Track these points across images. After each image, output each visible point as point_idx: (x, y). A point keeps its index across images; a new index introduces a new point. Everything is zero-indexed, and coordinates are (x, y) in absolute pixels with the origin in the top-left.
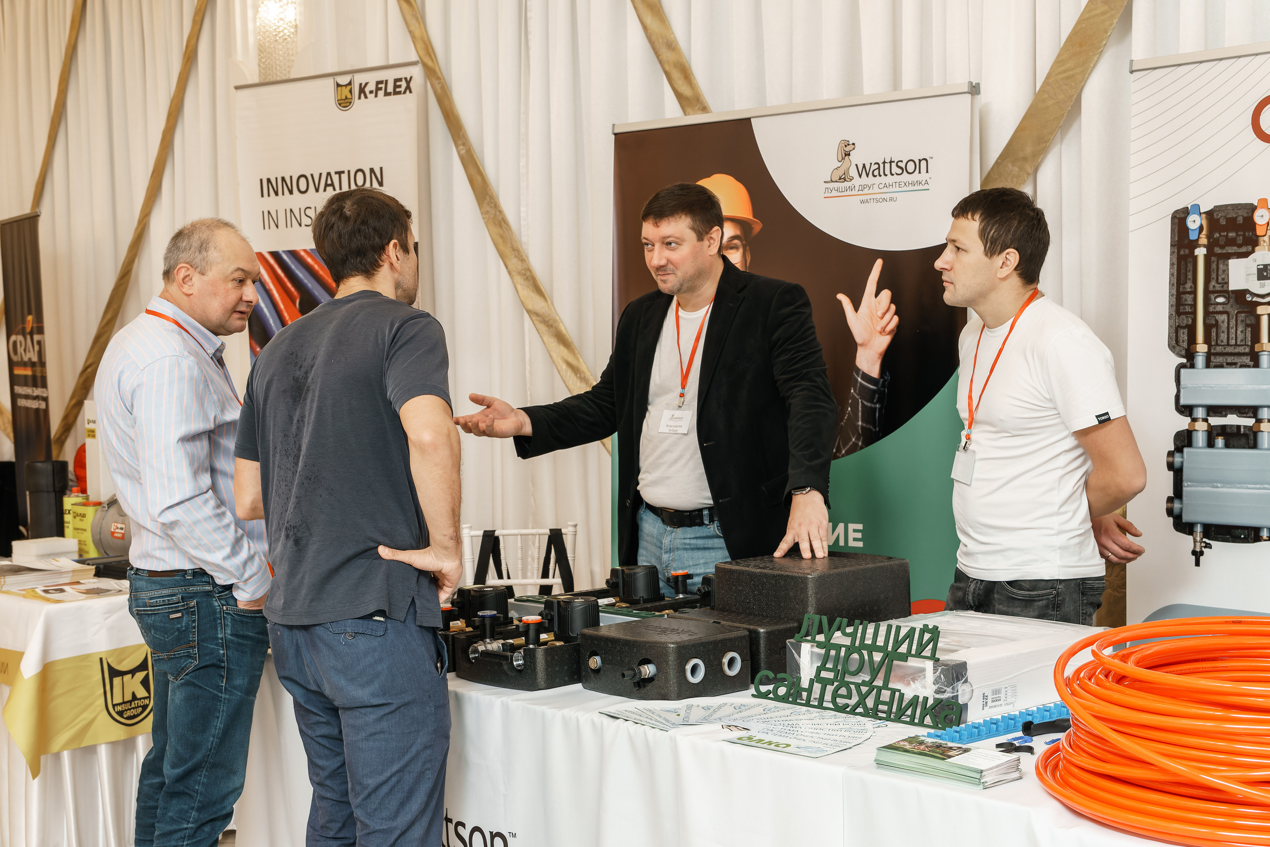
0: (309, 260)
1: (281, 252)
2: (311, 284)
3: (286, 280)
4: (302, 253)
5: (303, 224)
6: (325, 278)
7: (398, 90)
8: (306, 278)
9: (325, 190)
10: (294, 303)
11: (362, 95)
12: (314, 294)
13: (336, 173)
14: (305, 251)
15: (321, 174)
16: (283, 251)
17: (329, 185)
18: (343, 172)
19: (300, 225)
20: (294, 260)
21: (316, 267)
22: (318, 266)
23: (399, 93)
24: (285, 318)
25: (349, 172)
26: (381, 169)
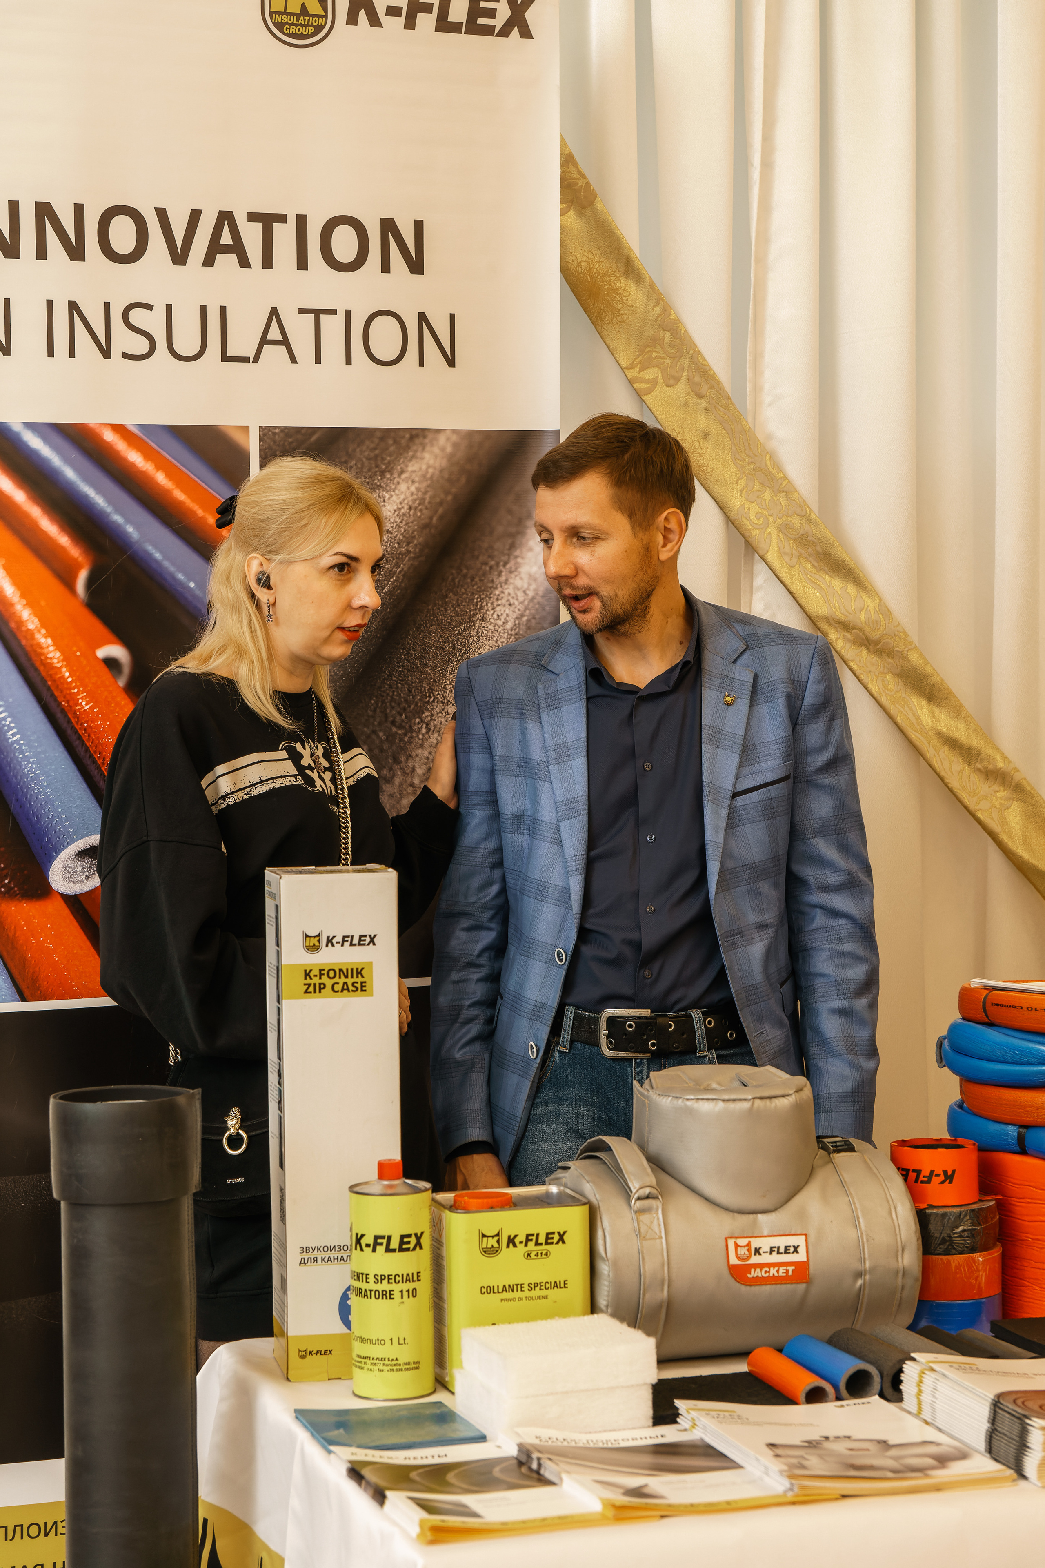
0: (135, 457)
1: (17, 427)
2: (137, 527)
3: (35, 512)
4: (109, 436)
5: (116, 351)
6: (194, 513)
7: (481, 21)
8: (117, 510)
9: (209, 261)
10: (70, 586)
11: (362, 14)
12: (150, 555)
13: (253, 217)
14: (119, 429)
15: (195, 216)
16: (29, 426)
17: (226, 250)
18: (282, 218)
19: (106, 353)
20: (75, 454)
21: (161, 478)
22: (168, 475)
23: (488, 31)
24: (20, 623)
25: (302, 221)
26: (419, 226)
